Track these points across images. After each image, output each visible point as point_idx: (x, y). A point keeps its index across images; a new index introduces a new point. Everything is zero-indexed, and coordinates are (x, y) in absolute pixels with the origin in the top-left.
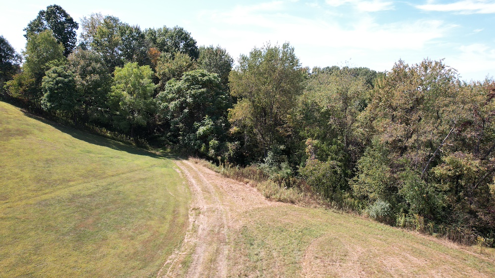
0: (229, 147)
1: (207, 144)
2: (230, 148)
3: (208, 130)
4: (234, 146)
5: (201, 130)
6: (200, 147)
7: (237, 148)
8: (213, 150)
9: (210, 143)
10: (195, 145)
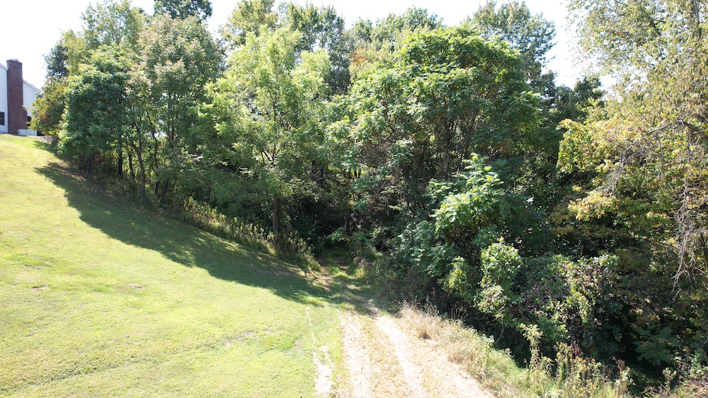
0: (570, 274)
1: (474, 262)
2: (572, 282)
3: (477, 204)
4: (589, 273)
5: (451, 205)
6: (445, 268)
7: (602, 282)
8: (499, 288)
9: (485, 254)
10: (427, 260)
